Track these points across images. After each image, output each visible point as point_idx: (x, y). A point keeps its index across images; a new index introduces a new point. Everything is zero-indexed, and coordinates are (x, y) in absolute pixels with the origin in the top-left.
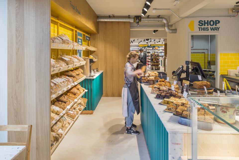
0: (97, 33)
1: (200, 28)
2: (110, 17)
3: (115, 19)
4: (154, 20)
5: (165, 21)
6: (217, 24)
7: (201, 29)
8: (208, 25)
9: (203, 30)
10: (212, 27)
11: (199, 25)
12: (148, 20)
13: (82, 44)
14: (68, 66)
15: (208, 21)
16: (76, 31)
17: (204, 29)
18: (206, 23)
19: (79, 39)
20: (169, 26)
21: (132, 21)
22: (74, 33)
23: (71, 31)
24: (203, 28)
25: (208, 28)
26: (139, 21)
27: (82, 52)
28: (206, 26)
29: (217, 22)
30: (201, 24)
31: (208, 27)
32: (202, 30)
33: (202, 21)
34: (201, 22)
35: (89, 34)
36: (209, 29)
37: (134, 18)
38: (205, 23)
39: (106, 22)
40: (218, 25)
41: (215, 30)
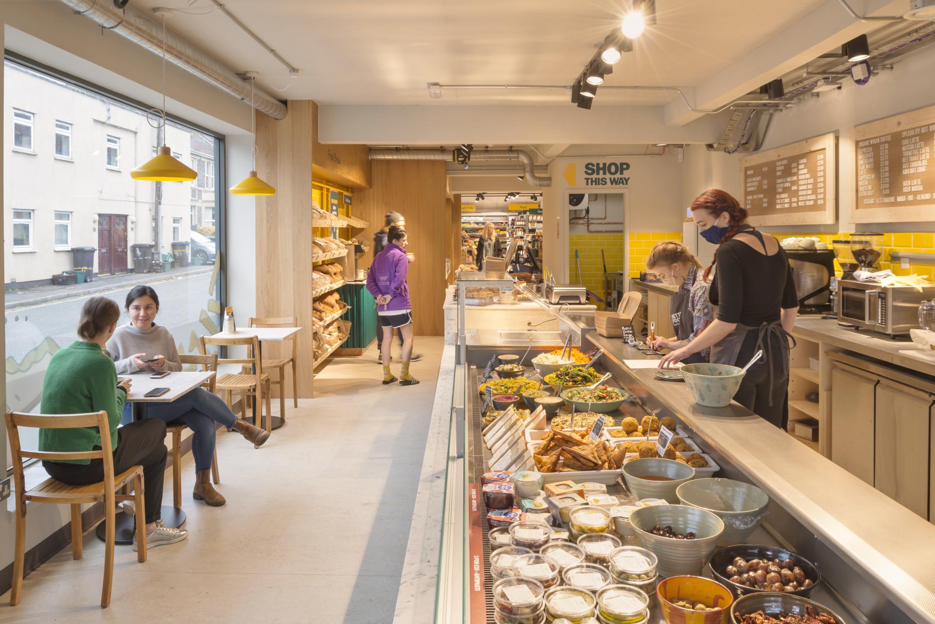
0: (367, 187)
1: (587, 179)
2: (397, 150)
3: (409, 154)
4: (500, 155)
5: (524, 159)
6: (624, 171)
7: (590, 181)
8: (605, 173)
9: (594, 183)
10: (612, 177)
11: (586, 173)
12: (486, 156)
13: (337, 213)
14: (325, 254)
15: (604, 164)
16: (328, 190)
17: (597, 182)
18: (601, 169)
19: (332, 205)
20: (535, 168)
21: (449, 158)
22: (325, 192)
23: (318, 191)
24: (594, 180)
25: (606, 179)
26: (465, 160)
27: (338, 231)
28: (601, 176)
29: (623, 167)
30: (590, 172)
31: (604, 176)
32: (592, 184)
33: (593, 165)
34: (590, 166)
35: (350, 190)
36: (608, 181)
37: (454, 151)
38: (599, 169)
39: (389, 161)
40: (626, 174)
41: (620, 183)
